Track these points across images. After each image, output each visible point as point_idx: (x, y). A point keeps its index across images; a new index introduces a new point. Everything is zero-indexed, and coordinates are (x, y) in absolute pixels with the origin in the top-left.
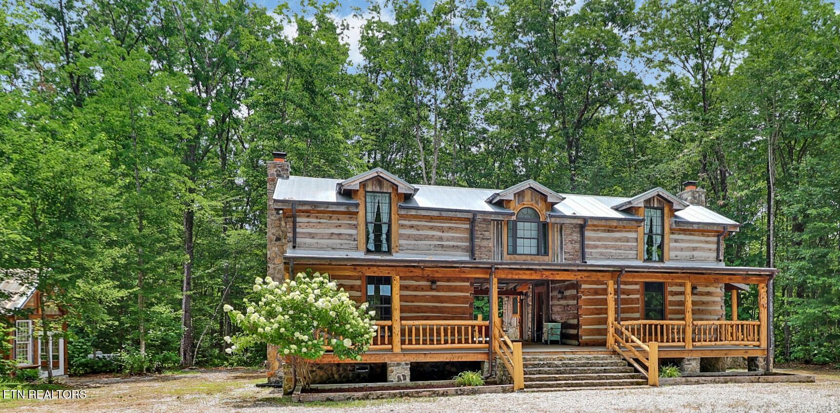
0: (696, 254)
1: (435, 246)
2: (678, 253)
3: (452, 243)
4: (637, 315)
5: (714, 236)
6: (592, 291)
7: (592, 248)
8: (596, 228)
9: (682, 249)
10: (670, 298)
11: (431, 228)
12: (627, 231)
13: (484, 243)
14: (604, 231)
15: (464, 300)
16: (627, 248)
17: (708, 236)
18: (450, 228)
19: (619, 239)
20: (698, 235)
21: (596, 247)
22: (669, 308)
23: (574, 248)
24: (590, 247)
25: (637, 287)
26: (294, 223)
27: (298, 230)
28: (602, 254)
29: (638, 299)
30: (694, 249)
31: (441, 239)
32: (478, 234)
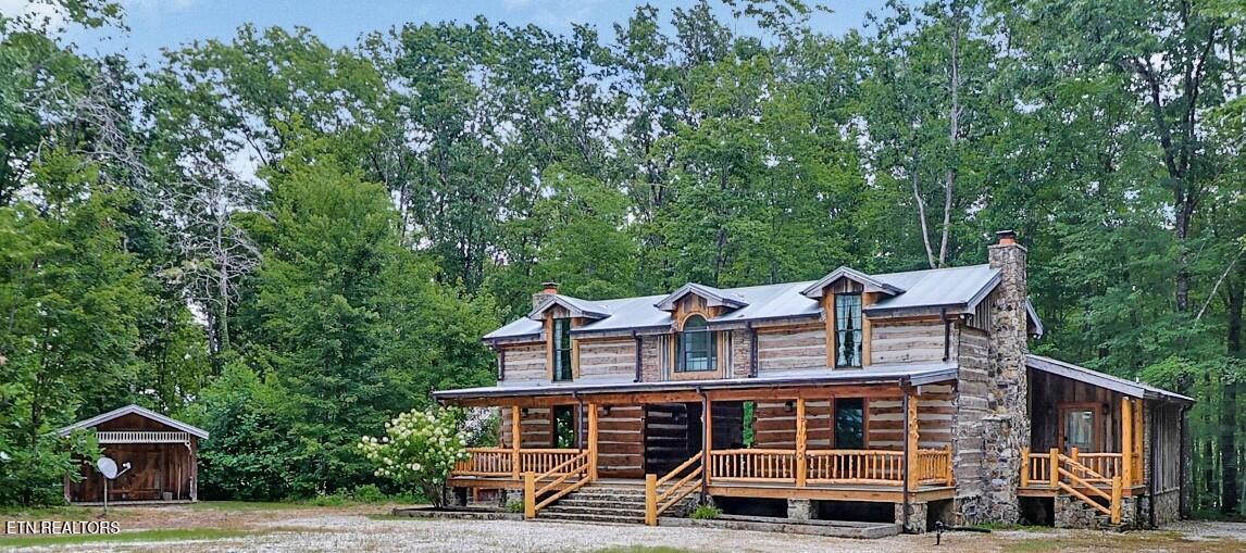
0: (912, 352)
1: (611, 369)
2: (886, 354)
3: (624, 365)
4: (827, 442)
5: (940, 323)
6: (770, 412)
7: (769, 357)
8: (771, 331)
9: (890, 348)
10: (872, 418)
11: (606, 350)
12: (812, 330)
13: (651, 362)
14: (783, 333)
15: (635, 426)
16: (814, 353)
17: (931, 324)
18: (623, 348)
19: (804, 342)
20: (915, 324)
21: (774, 355)
22: (871, 431)
23: (745, 358)
24: (764, 355)
25: (827, 404)
26: (503, 356)
27: (506, 363)
28: (781, 363)
29: (828, 420)
30: (910, 345)
31: (615, 360)
32: (645, 352)
